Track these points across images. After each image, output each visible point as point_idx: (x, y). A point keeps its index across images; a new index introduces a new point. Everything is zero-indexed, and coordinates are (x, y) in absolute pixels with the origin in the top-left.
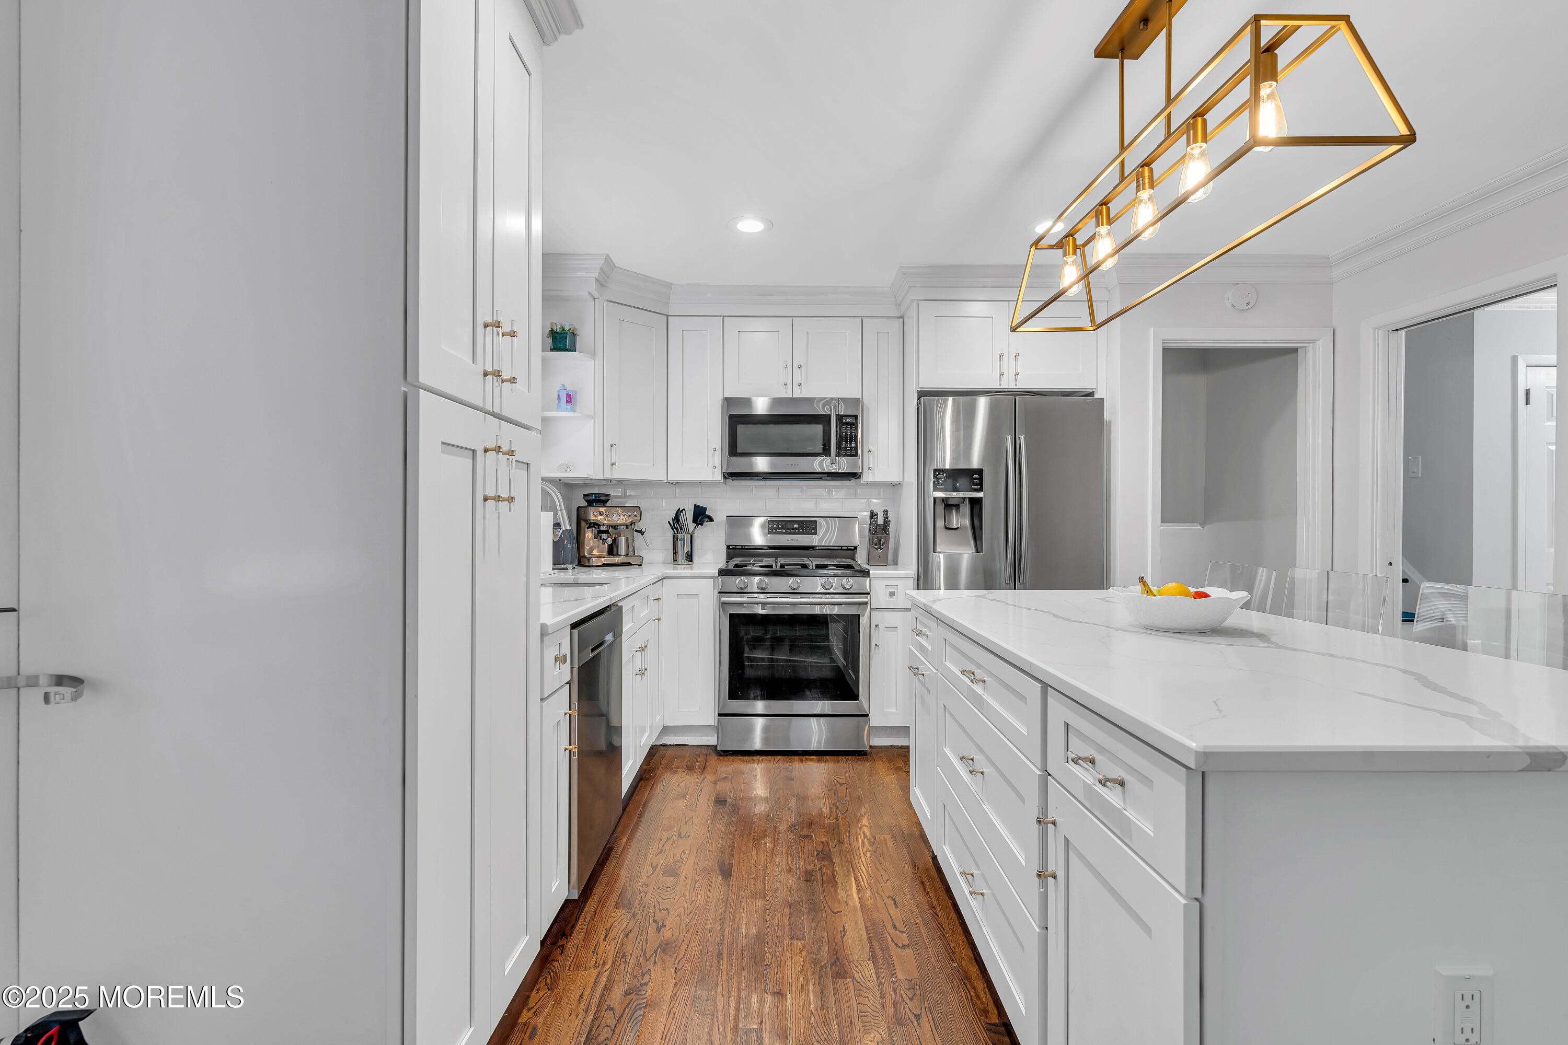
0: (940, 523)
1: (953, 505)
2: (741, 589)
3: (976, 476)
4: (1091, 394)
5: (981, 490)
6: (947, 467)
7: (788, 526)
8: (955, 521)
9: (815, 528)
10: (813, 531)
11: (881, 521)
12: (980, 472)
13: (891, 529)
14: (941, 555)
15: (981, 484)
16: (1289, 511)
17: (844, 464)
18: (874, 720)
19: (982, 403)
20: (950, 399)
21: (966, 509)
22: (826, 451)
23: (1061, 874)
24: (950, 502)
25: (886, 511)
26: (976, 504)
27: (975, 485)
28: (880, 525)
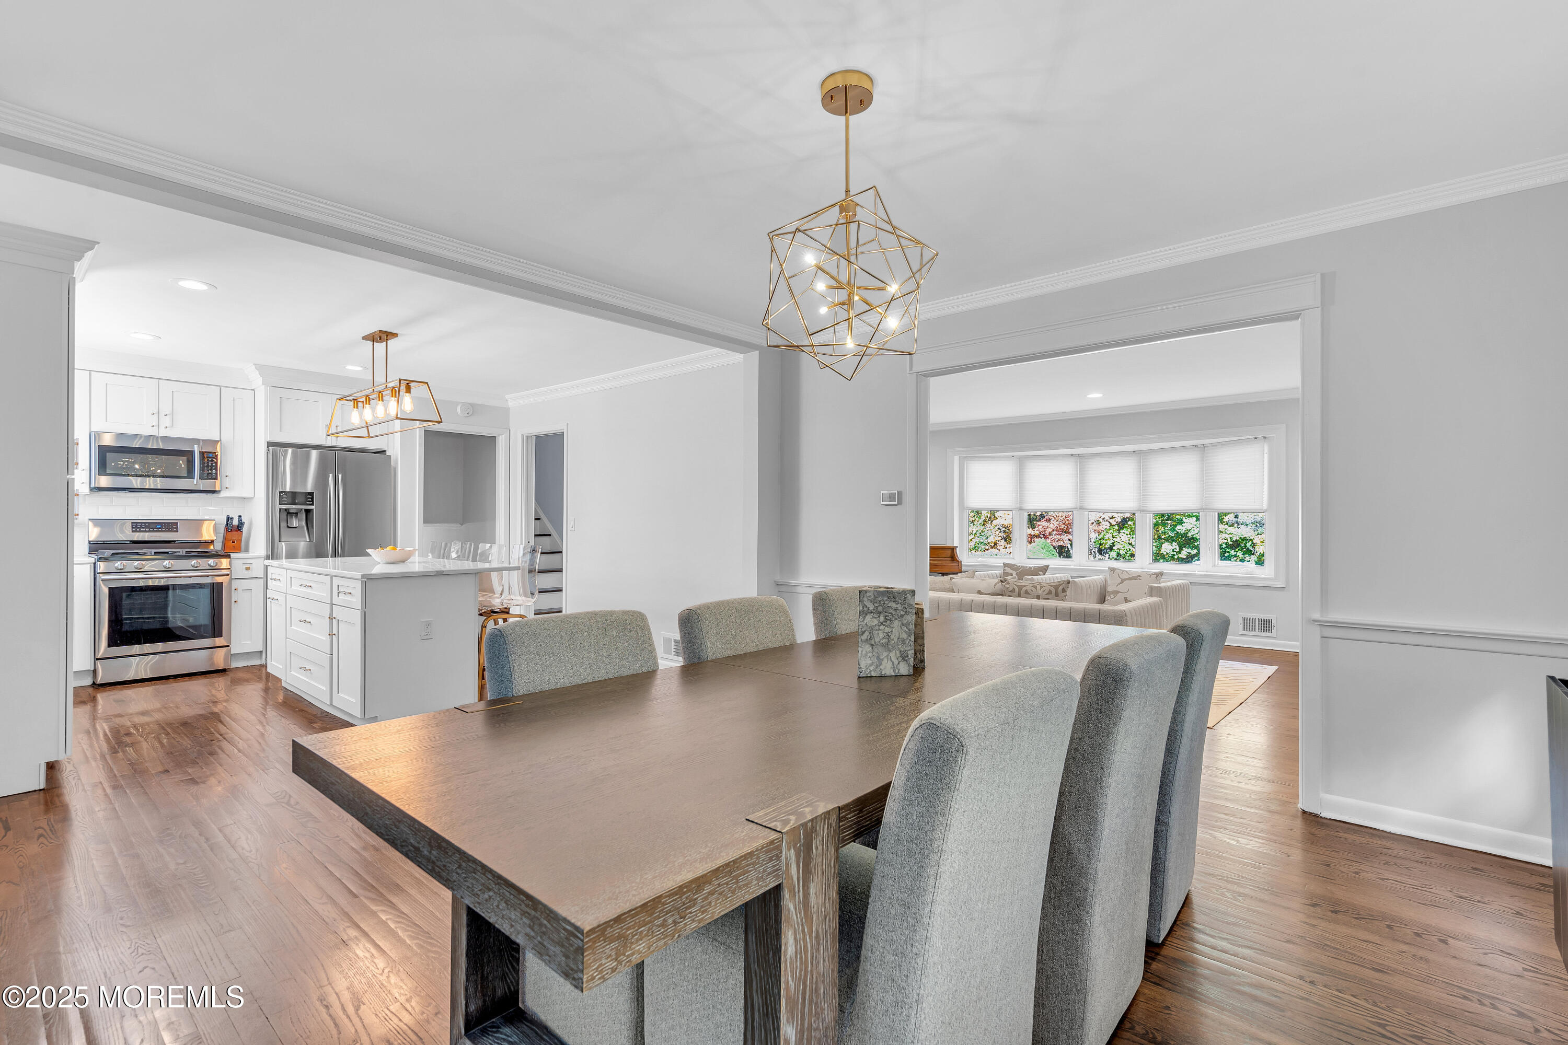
0: (284, 524)
1: (293, 513)
2: (121, 569)
3: (310, 496)
4: (383, 452)
5: (312, 504)
6: (288, 490)
7: (151, 526)
8: (294, 522)
9: (177, 528)
10: (175, 530)
11: (235, 522)
12: (312, 494)
13: (245, 529)
14: (283, 543)
15: (312, 501)
16: (494, 519)
17: (206, 484)
18: (235, 649)
19: (314, 454)
20: (290, 450)
21: (303, 516)
22: (190, 475)
23: (336, 634)
24: (291, 511)
25: (240, 517)
26: (308, 512)
27: (309, 501)
28: (235, 525)
